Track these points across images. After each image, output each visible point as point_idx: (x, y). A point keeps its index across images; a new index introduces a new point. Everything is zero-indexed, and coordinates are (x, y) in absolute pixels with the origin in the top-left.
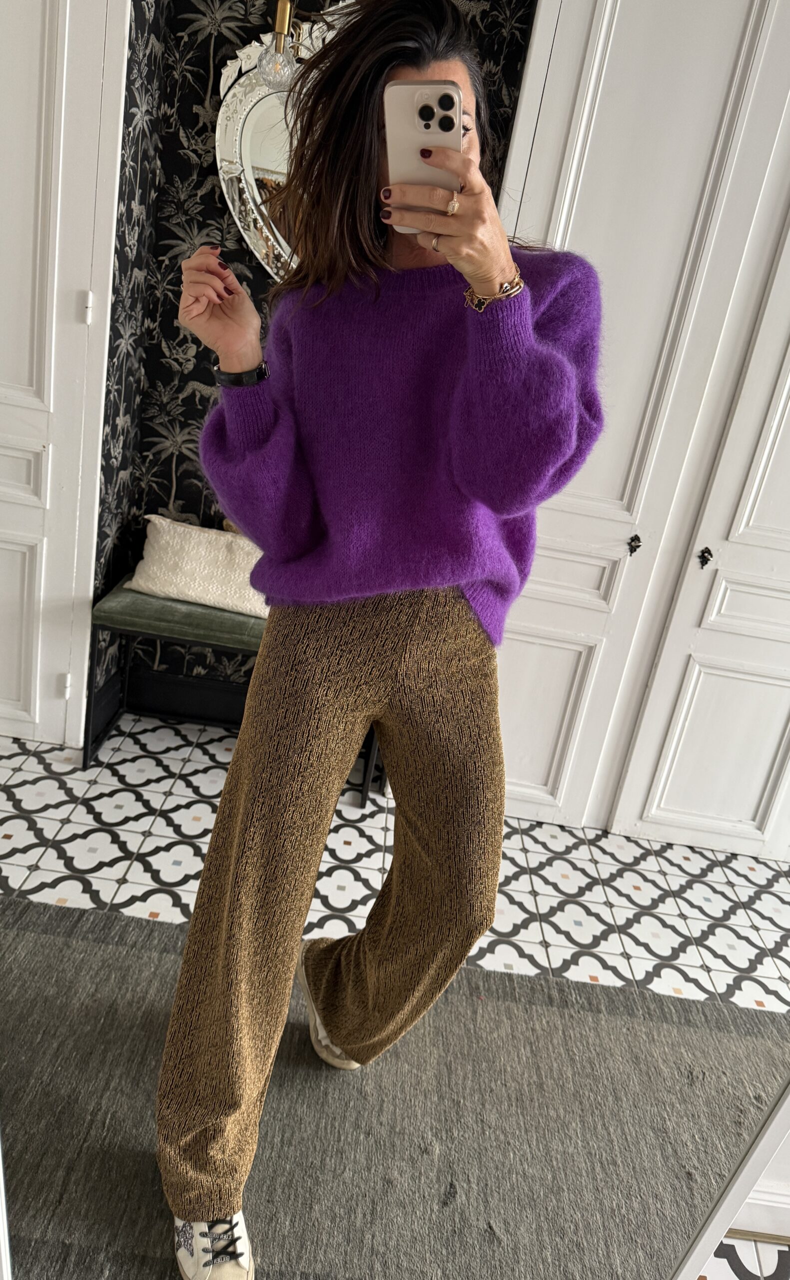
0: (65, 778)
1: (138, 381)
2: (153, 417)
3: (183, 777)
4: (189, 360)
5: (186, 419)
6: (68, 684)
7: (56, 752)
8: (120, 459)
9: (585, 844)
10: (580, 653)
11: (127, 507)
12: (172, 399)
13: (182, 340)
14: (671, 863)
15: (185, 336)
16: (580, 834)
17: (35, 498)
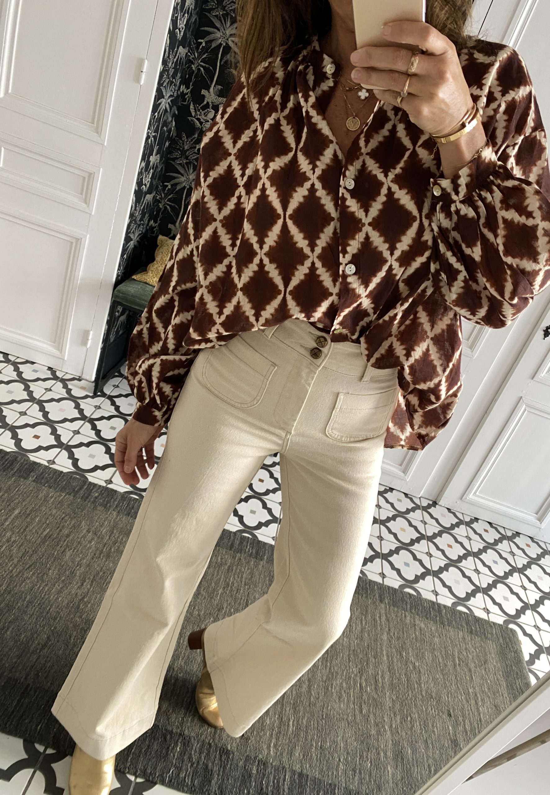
0: (80, 401)
1: (169, 131)
2: (176, 159)
4: (208, 121)
6: (90, 338)
7: (76, 381)
8: (148, 186)
9: (419, 509)
11: (147, 220)
12: (191, 148)
13: (205, 105)
14: (475, 532)
15: (208, 103)
16: (418, 502)
17: (85, 206)
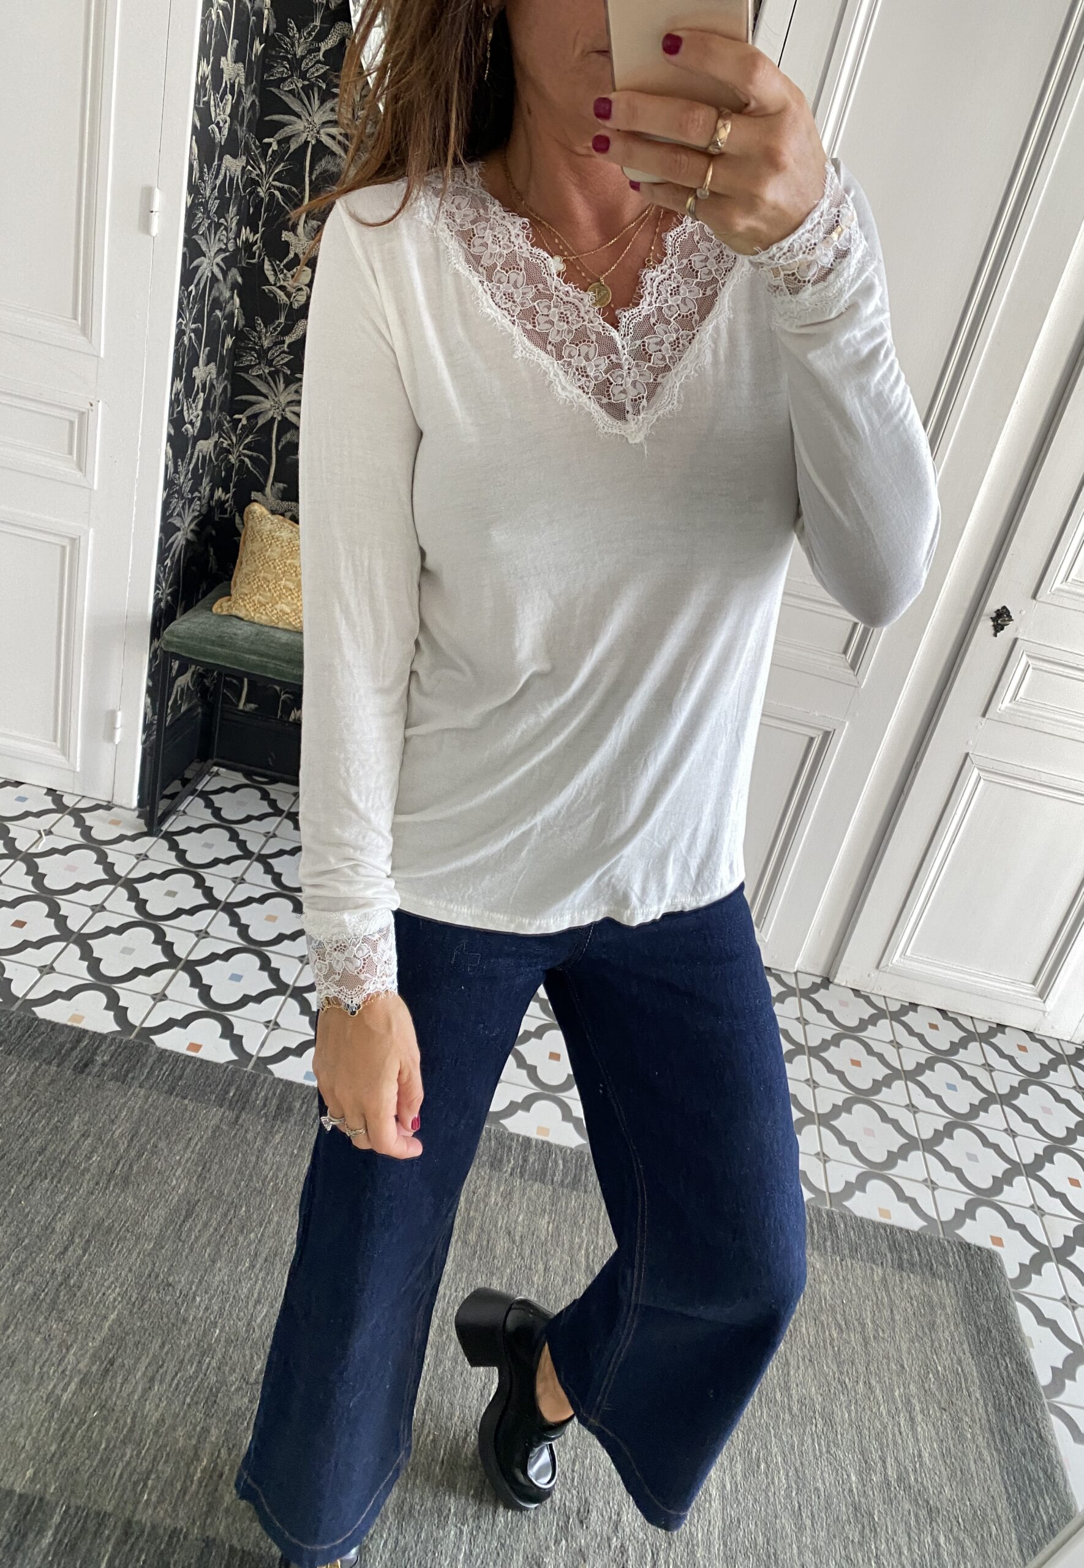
0: (105, 848)
1: (229, 317)
2: (251, 367)
3: (263, 859)
4: (300, 289)
5: (293, 373)
6: (118, 725)
7: (101, 811)
8: (198, 424)
9: (795, 995)
10: (812, 740)
11: (208, 489)
12: (276, 344)
13: (292, 259)
14: (911, 1032)
15: (296, 255)
16: (791, 981)
17: (79, 474)
